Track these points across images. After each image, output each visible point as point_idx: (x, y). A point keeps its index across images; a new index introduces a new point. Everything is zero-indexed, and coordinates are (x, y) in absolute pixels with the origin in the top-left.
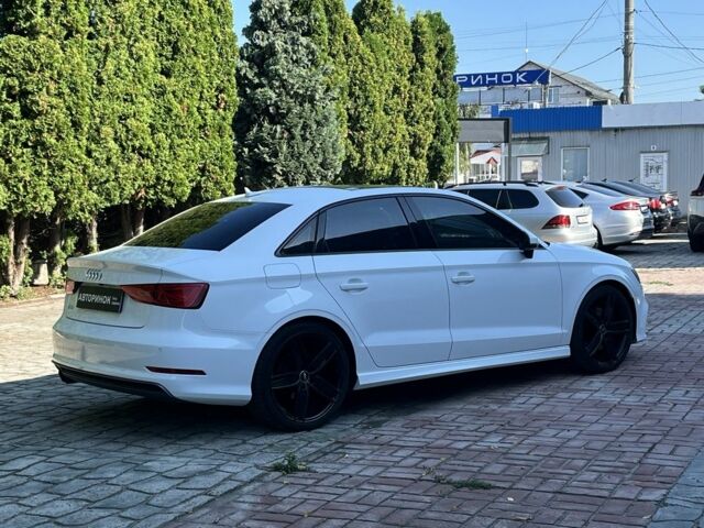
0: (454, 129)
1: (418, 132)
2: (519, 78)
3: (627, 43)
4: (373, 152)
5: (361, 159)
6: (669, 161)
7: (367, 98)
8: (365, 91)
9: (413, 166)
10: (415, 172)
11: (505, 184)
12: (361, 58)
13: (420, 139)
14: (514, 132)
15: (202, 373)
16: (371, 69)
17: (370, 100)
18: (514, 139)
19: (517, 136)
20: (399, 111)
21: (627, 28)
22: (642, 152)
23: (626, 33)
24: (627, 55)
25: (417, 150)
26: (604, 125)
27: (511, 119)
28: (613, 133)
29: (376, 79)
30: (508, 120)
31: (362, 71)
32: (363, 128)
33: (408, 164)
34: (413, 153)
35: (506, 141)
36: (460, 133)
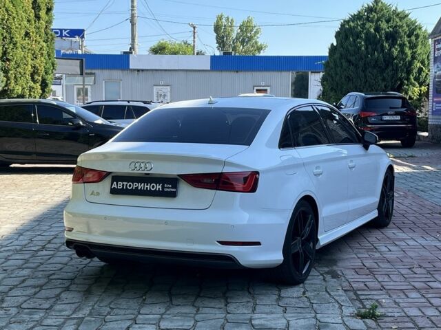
0: (53, 64)
1: (37, 65)
2: (64, 33)
3: (133, 16)
4: (15, 77)
5: (7, 82)
6: (171, 92)
7: (12, 38)
8: (10, 33)
9: (33, 88)
10: (34, 92)
11: (129, 102)
12: (7, 11)
13: (38, 69)
14: (86, 69)
15: (258, 244)
16: (14, 18)
17: (14, 40)
18: (86, 74)
19: (89, 71)
20: (29, 50)
21: (133, 7)
22: (155, 85)
23: (132, 10)
24: (133, 24)
25: (36, 77)
26: (131, 67)
27: (84, 59)
28: (136, 72)
29: (17, 25)
30: (82, 60)
31: (8, 19)
32: (8, 60)
33: (30, 87)
34: (33, 79)
35: (82, 74)
36: (57, 67)
